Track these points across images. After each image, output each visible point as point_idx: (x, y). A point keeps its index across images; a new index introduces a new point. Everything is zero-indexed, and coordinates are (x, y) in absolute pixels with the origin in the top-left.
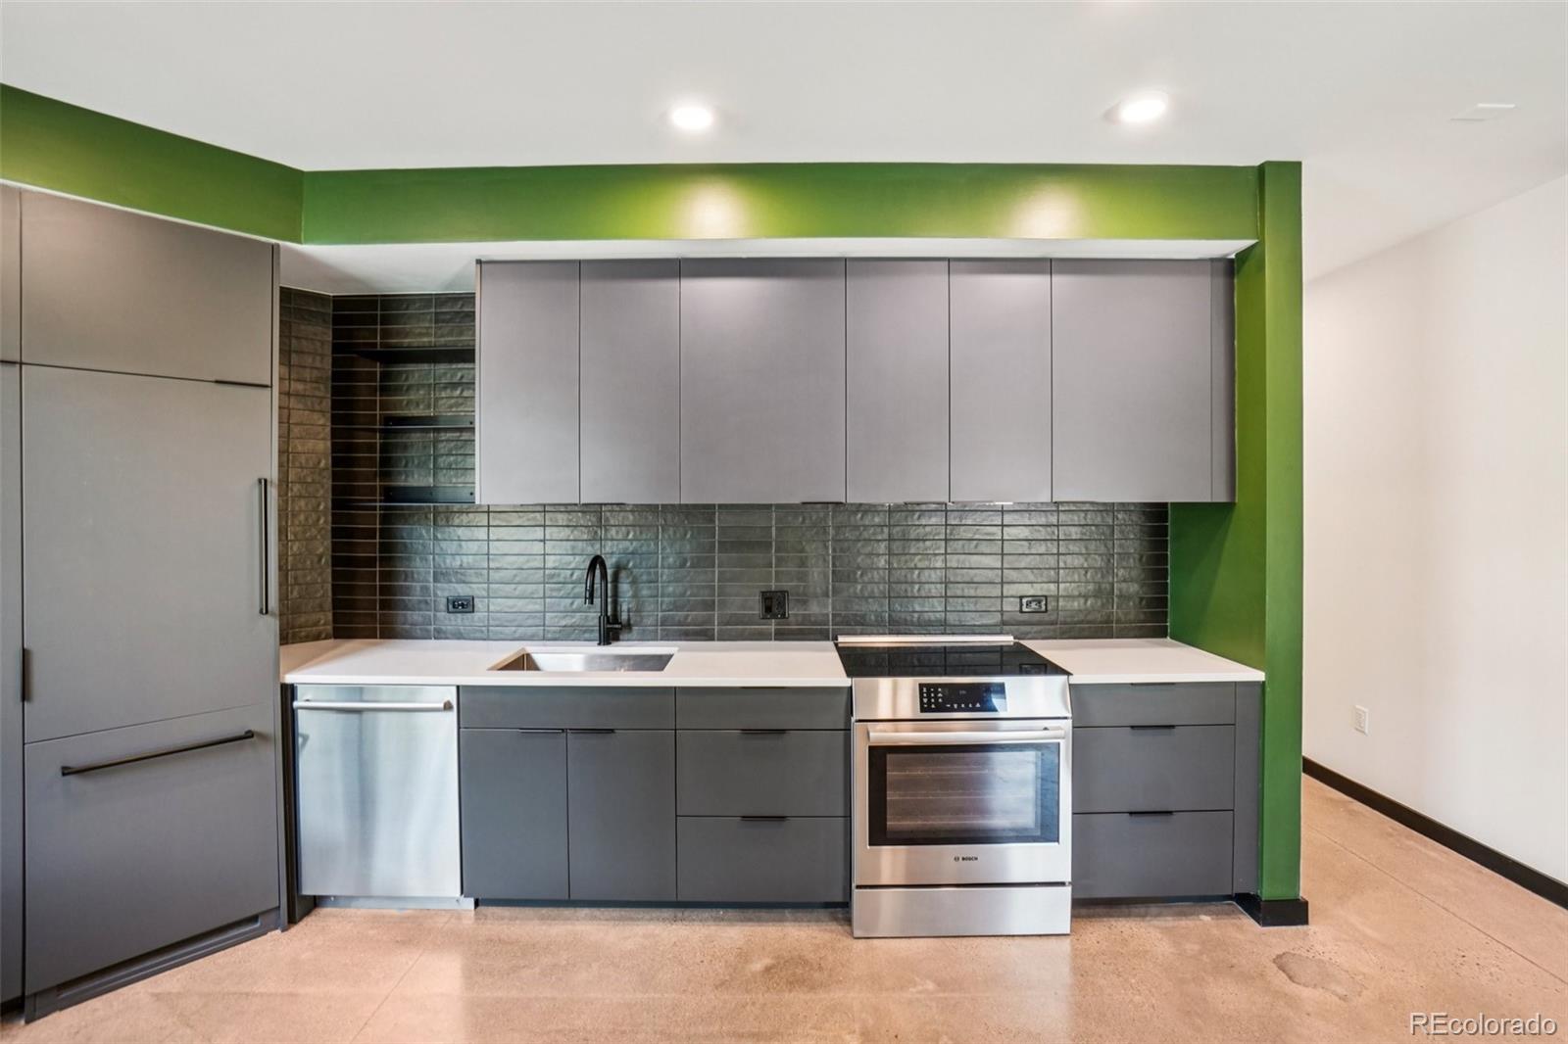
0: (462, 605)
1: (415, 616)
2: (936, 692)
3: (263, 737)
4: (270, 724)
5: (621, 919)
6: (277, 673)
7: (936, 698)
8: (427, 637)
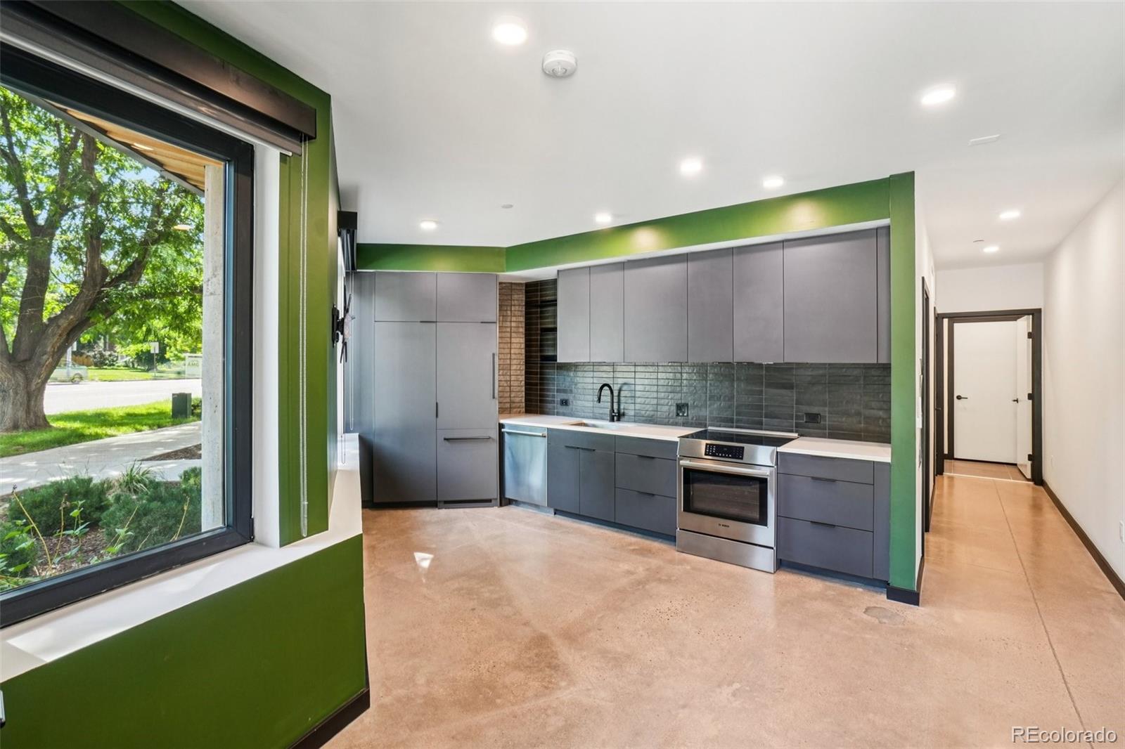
0: (565, 403)
1: (550, 406)
2: (713, 448)
3: (493, 439)
4: (495, 435)
5: (598, 527)
6: (498, 420)
7: (712, 450)
8: (554, 414)
